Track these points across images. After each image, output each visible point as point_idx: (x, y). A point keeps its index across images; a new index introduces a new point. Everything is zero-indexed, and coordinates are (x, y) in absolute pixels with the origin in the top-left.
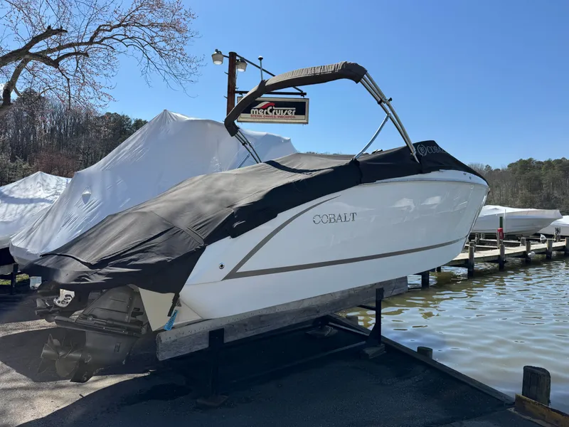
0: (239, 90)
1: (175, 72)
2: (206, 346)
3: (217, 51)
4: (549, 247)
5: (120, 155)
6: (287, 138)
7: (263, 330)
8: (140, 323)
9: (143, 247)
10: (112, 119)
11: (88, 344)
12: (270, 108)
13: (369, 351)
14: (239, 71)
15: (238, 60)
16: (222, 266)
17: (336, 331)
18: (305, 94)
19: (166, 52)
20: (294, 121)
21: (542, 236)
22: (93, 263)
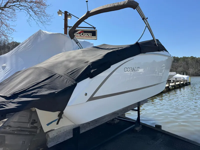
0: (69, 26)
1: (41, 20)
2: (72, 136)
3: (59, 10)
4: (175, 84)
5: (19, 49)
6: (92, 43)
7: (97, 125)
8: (36, 128)
9: (38, 86)
10: (14, 44)
11: (6, 142)
12: (82, 33)
13: (137, 129)
14: (69, 19)
15: (68, 15)
16: (86, 94)
17: (118, 121)
18: (95, 28)
19: (38, 12)
20: (92, 38)
21: (172, 81)
22: (8, 96)
